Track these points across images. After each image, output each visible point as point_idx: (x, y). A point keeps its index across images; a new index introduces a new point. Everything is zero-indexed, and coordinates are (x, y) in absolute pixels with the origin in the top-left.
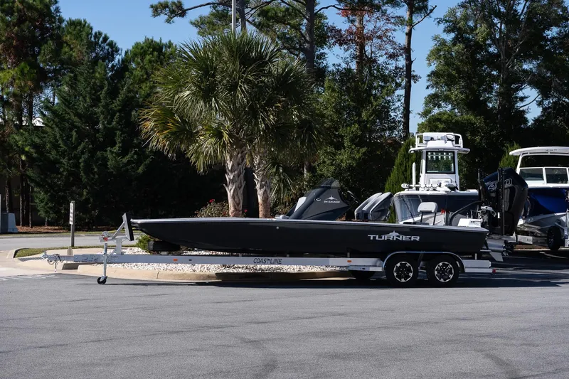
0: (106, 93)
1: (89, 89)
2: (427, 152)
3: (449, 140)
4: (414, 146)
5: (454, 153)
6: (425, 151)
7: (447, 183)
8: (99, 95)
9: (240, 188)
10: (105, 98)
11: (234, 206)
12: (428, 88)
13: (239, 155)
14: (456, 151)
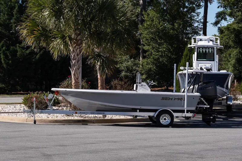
0: (17, 11)
1: (7, 8)
2: (198, 48)
3: (211, 41)
4: (191, 44)
5: (214, 48)
6: (197, 47)
7: (205, 67)
8: (13, 12)
9: (78, 69)
10: (16, 14)
11: (75, 80)
12: (218, 7)
13: (78, 50)
14: (215, 48)
